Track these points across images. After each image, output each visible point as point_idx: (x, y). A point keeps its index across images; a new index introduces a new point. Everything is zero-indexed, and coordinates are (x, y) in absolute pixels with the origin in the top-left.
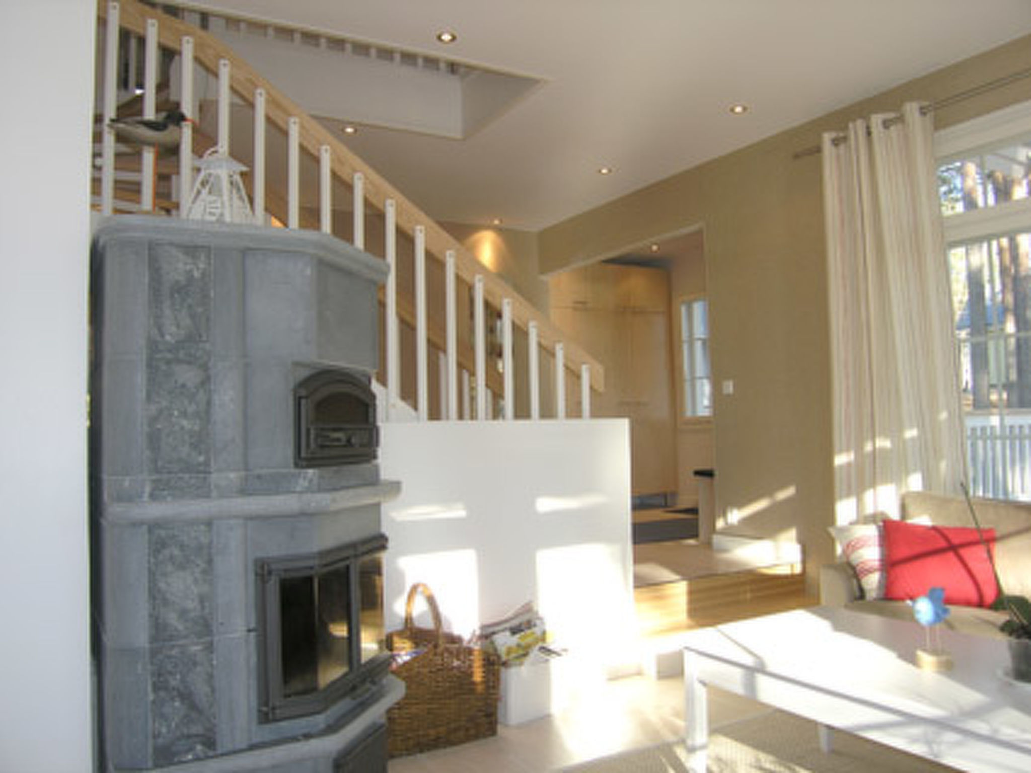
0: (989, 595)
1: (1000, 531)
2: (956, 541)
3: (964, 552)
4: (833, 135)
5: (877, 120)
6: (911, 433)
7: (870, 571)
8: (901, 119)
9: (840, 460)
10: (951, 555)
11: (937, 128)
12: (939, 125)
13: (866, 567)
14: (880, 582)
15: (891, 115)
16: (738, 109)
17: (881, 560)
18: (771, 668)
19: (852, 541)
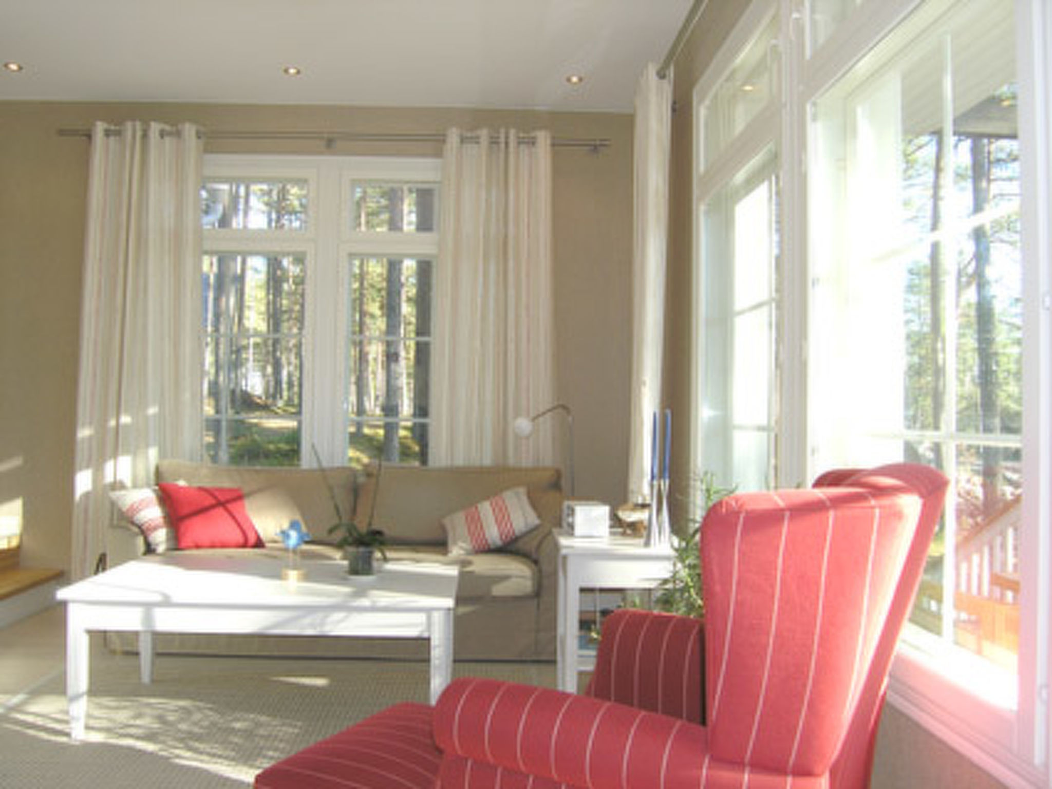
0: (252, 539)
1: (246, 490)
2: (222, 498)
3: (229, 506)
4: (105, 126)
5: (155, 128)
6: (152, 411)
7: (155, 528)
8: (178, 134)
9: (84, 433)
10: (220, 511)
11: (206, 151)
12: (207, 150)
13: (153, 525)
14: (167, 534)
15: (167, 128)
16: (14, 67)
17: (165, 517)
18: (175, 599)
19: (135, 502)
